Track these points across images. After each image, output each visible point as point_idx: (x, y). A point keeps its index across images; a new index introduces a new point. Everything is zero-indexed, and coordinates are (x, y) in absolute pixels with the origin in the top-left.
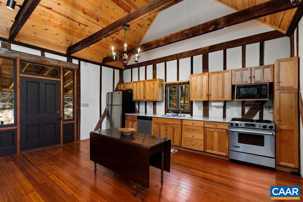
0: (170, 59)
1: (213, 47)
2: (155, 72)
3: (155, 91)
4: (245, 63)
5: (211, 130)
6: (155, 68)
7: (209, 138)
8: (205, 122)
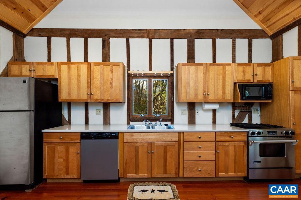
0: (136, 35)
1: (201, 32)
2: (108, 51)
3: (114, 84)
4: (235, 59)
5: (225, 144)
6: (106, 45)
7: (222, 156)
8: (217, 133)
